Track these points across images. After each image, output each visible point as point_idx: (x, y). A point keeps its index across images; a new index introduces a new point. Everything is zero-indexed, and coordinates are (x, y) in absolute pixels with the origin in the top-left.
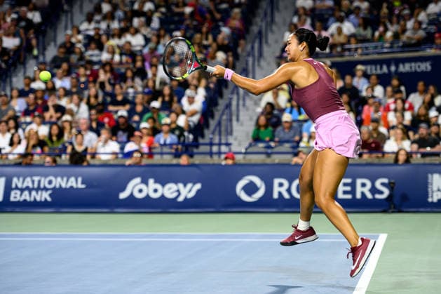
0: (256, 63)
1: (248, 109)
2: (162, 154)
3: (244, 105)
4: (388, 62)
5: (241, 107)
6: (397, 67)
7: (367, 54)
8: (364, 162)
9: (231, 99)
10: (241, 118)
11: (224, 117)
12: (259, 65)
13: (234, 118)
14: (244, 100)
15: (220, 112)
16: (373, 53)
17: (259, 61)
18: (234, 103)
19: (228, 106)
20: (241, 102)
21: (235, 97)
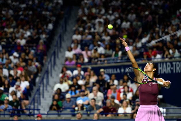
0: (53, 68)
1: (48, 92)
2: (4, 115)
3: (46, 90)
4: (120, 67)
5: (45, 91)
6: (125, 69)
7: (109, 63)
8: (108, 119)
9: (40, 87)
10: (45, 96)
11: (37, 96)
13: (41, 96)
14: (46, 87)
15: (34, 93)
16: (112, 63)
17: (54, 67)
18: (41, 88)
19: (38, 90)
20: (45, 88)
21: (42, 85)
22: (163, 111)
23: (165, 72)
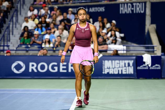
0: (22, 7)
1: (17, 29)
3: (16, 27)
5: (14, 28)
6: (89, 9)
7: (74, 3)
9: (9, 24)
10: (14, 33)
11: (6, 33)
12: (23, 8)
13: (11, 33)
14: (16, 25)
15: (4, 30)
16: (77, 3)
18: (11, 26)
19: (8, 27)
20: (14, 26)
21: (11, 23)
22: (124, 49)
23: (126, 12)
